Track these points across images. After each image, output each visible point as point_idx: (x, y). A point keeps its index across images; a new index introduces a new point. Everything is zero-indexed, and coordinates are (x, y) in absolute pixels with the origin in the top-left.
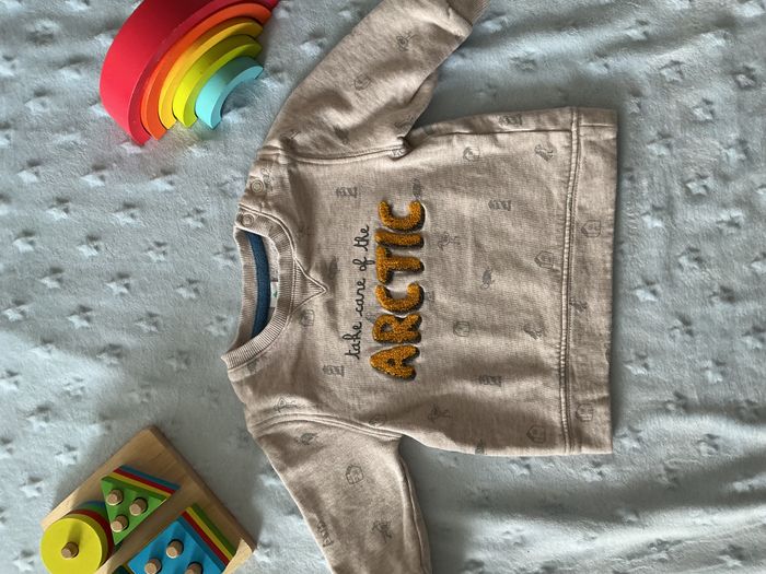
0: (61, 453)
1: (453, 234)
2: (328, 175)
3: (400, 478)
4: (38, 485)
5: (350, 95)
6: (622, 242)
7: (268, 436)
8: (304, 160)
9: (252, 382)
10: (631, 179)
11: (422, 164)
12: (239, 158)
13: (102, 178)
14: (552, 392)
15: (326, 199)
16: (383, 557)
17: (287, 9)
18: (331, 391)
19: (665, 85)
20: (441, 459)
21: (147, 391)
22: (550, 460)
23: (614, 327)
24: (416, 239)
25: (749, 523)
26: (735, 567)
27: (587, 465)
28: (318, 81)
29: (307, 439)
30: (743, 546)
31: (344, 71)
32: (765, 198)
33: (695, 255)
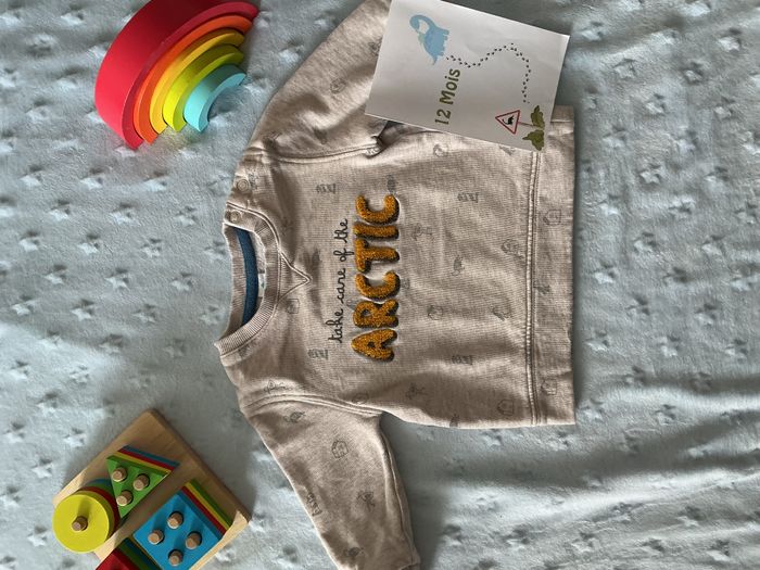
0: (68, 436)
1: (425, 225)
2: (309, 173)
3: (381, 451)
4: (48, 466)
5: (327, 99)
6: (581, 229)
7: (259, 416)
8: (286, 160)
9: (242, 366)
10: (589, 170)
11: (396, 161)
12: (226, 160)
13: (100, 181)
14: (519, 369)
15: (307, 196)
16: (367, 525)
17: (267, 19)
18: (316, 373)
19: (619, 81)
20: (420, 433)
21: (146, 377)
22: (519, 431)
23: (575, 308)
24: (391, 231)
25: (704, 486)
26: (692, 527)
27: (553, 436)
28: (297, 86)
29: (295, 417)
30: (699, 507)
31: (321, 76)
32: (714, 184)
33: (650, 239)
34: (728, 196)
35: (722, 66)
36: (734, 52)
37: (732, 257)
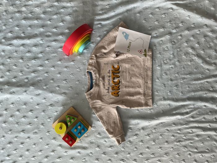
0: (55, 113)
1: (125, 71)
2: (103, 61)
3: (117, 114)
4: (50, 119)
5: (106, 47)
6: (153, 71)
7: (93, 107)
8: (98, 58)
9: (90, 98)
10: (155, 61)
11: (119, 59)
12: (86, 58)
13: (61, 62)
14: (142, 97)
15: (102, 65)
16: (114, 127)
17: (94, 31)
18: (104, 99)
19: (160, 44)
20: (124, 110)
21: (71, 100)
22: (142, 109)
23: (152, 86)
24: (118, 72)
26: (174, 126)
27: (149, 110)
28: (101, 44)
29: (100, 108)
30: (175, 123)
31: (105, 42)
32: (177, 63)
33: (165, 73)
34: (180, 65)
35: (179, 41)
36: (181, 39)
37: (181, 77)
